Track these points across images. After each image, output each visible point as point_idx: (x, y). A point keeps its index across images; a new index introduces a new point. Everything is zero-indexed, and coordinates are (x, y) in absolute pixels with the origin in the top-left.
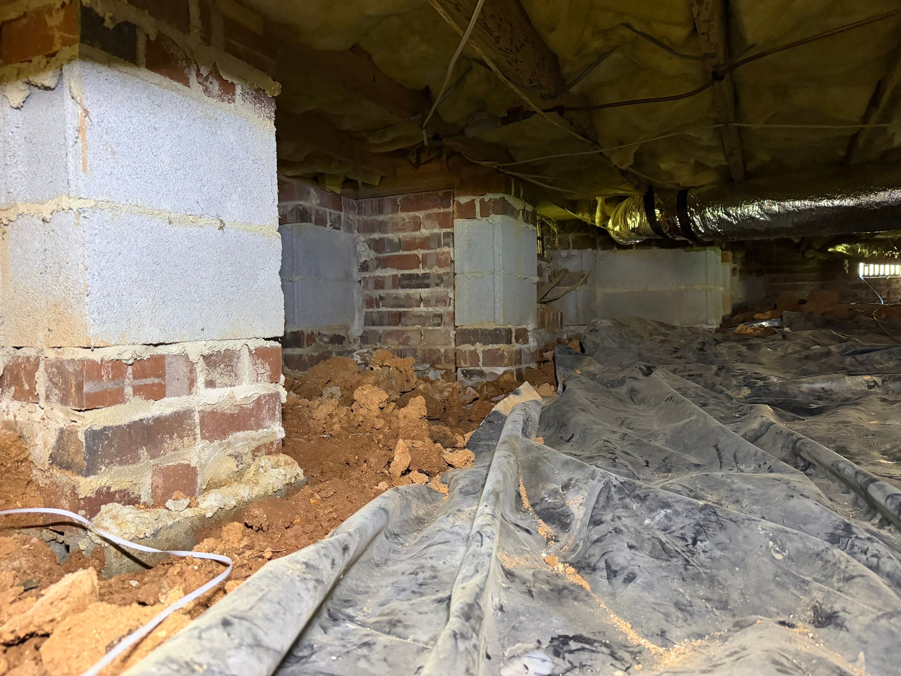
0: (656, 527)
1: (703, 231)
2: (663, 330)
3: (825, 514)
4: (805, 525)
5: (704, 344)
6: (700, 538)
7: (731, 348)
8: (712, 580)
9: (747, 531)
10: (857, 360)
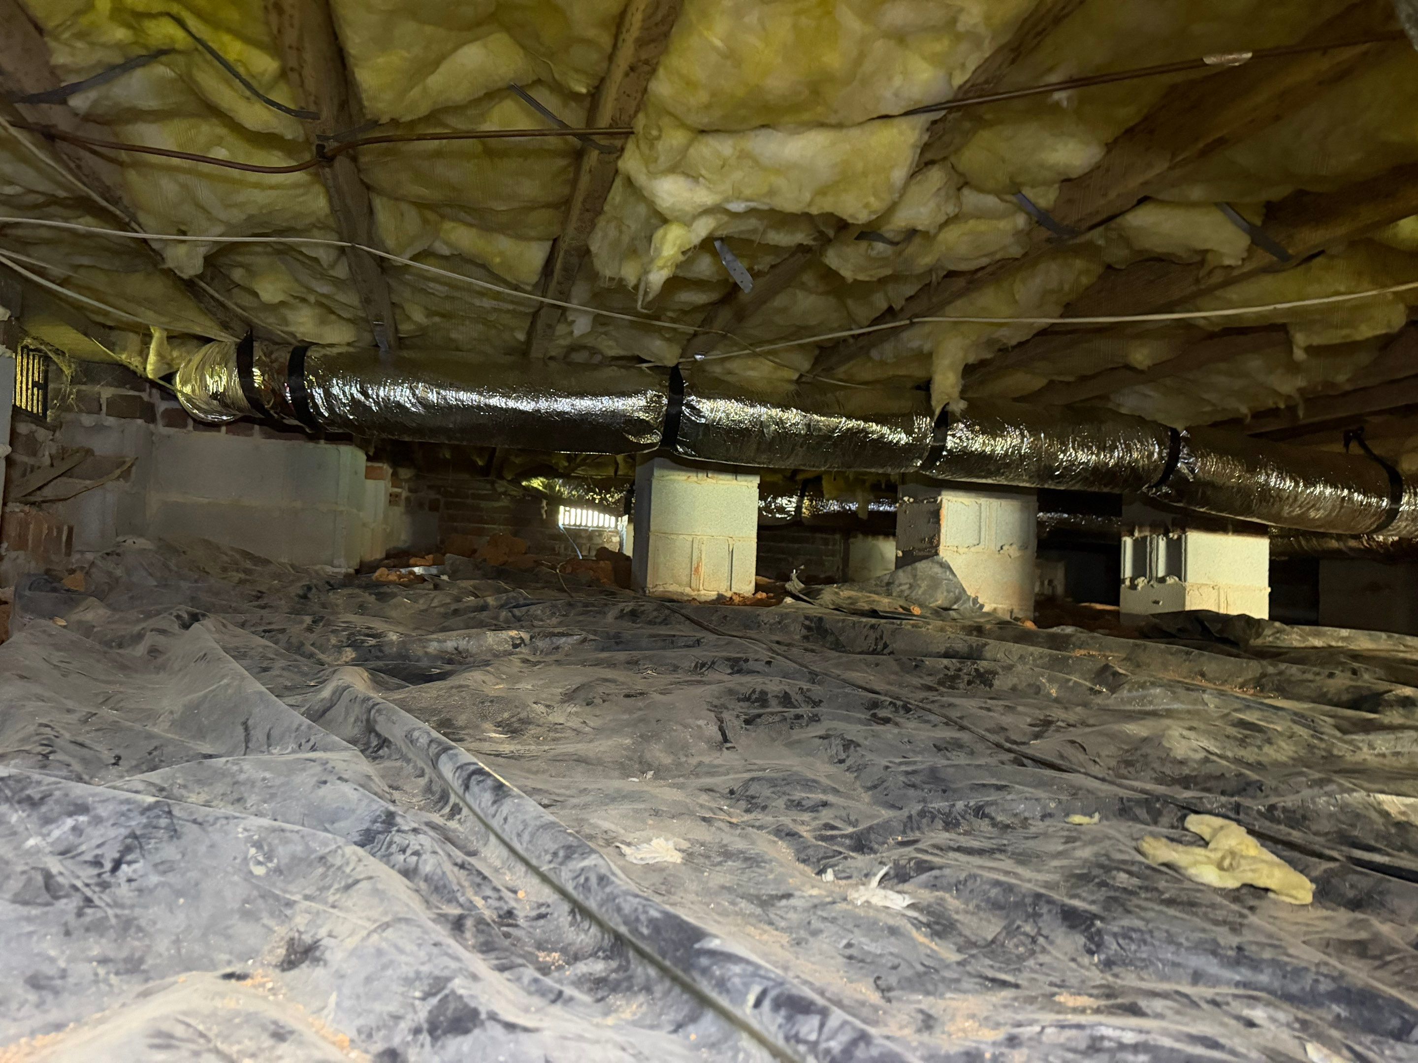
0: (48, 849)
1: (326, 415)
2: (249, 565)
3: (365, 802)
4: (333, 823)
5: (309, 588)
6: (129, 858)
7: (351, 596)
8: (127, 925)
9: (216, 837)
10: (514, 616)
